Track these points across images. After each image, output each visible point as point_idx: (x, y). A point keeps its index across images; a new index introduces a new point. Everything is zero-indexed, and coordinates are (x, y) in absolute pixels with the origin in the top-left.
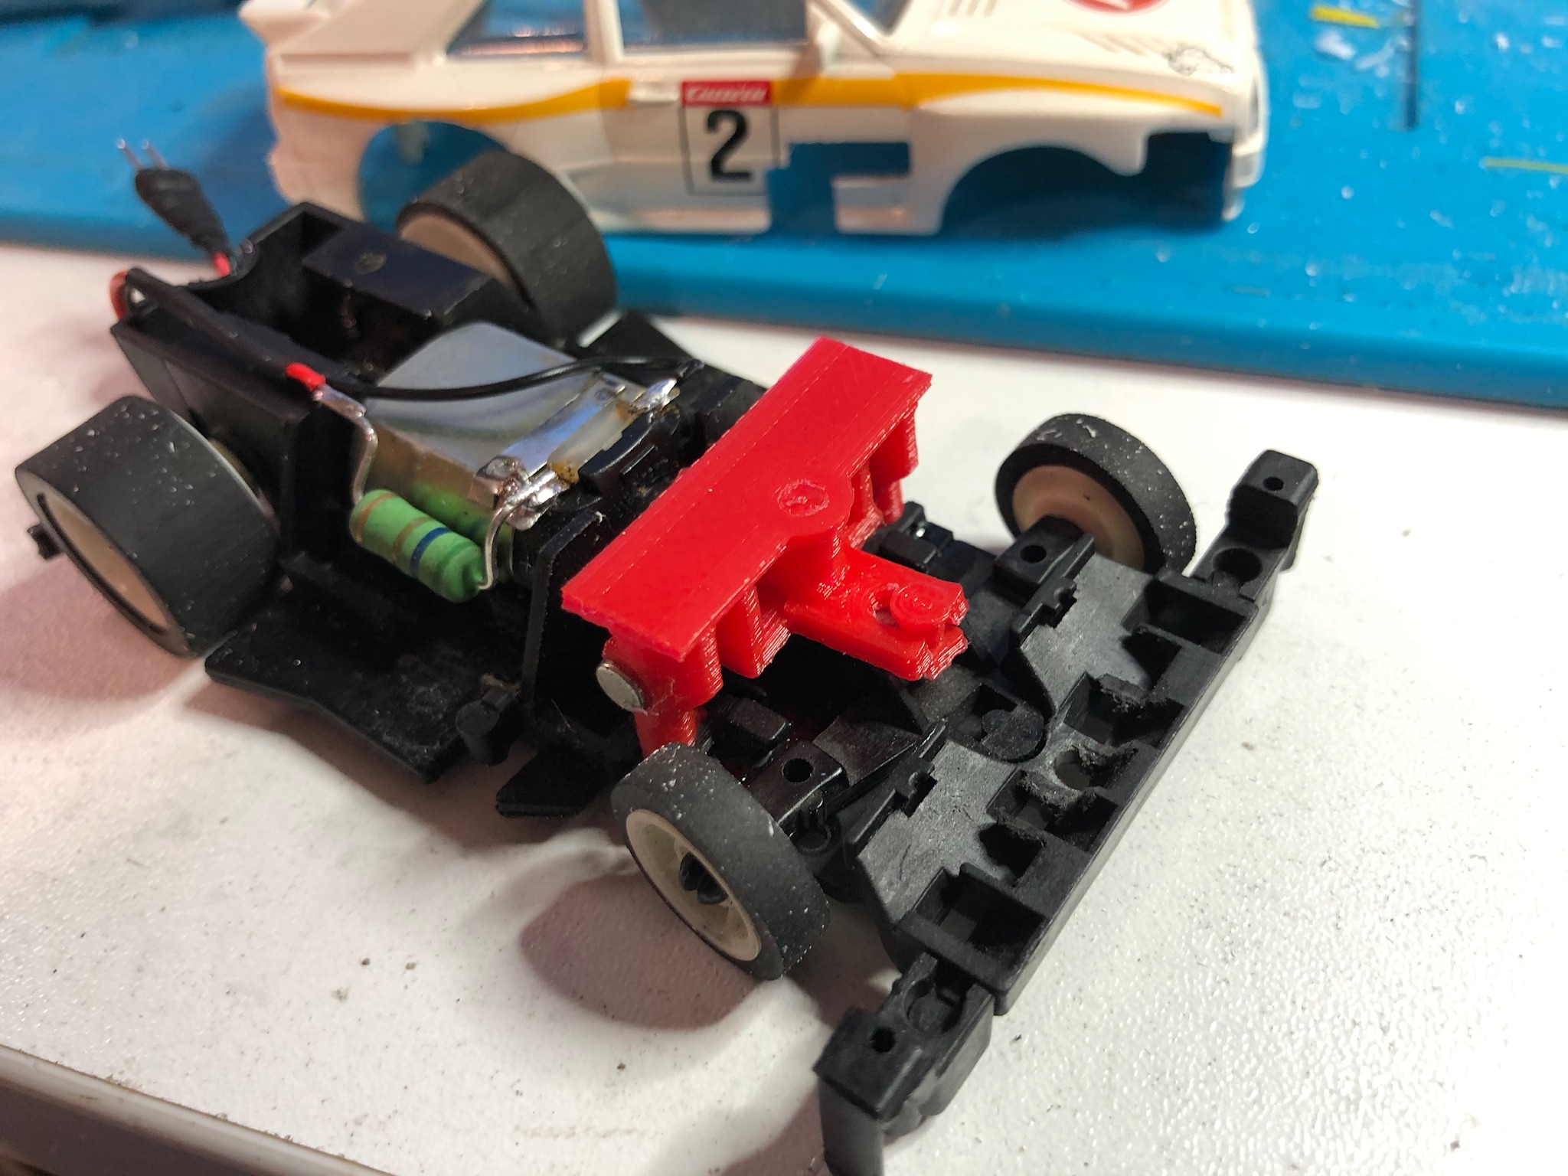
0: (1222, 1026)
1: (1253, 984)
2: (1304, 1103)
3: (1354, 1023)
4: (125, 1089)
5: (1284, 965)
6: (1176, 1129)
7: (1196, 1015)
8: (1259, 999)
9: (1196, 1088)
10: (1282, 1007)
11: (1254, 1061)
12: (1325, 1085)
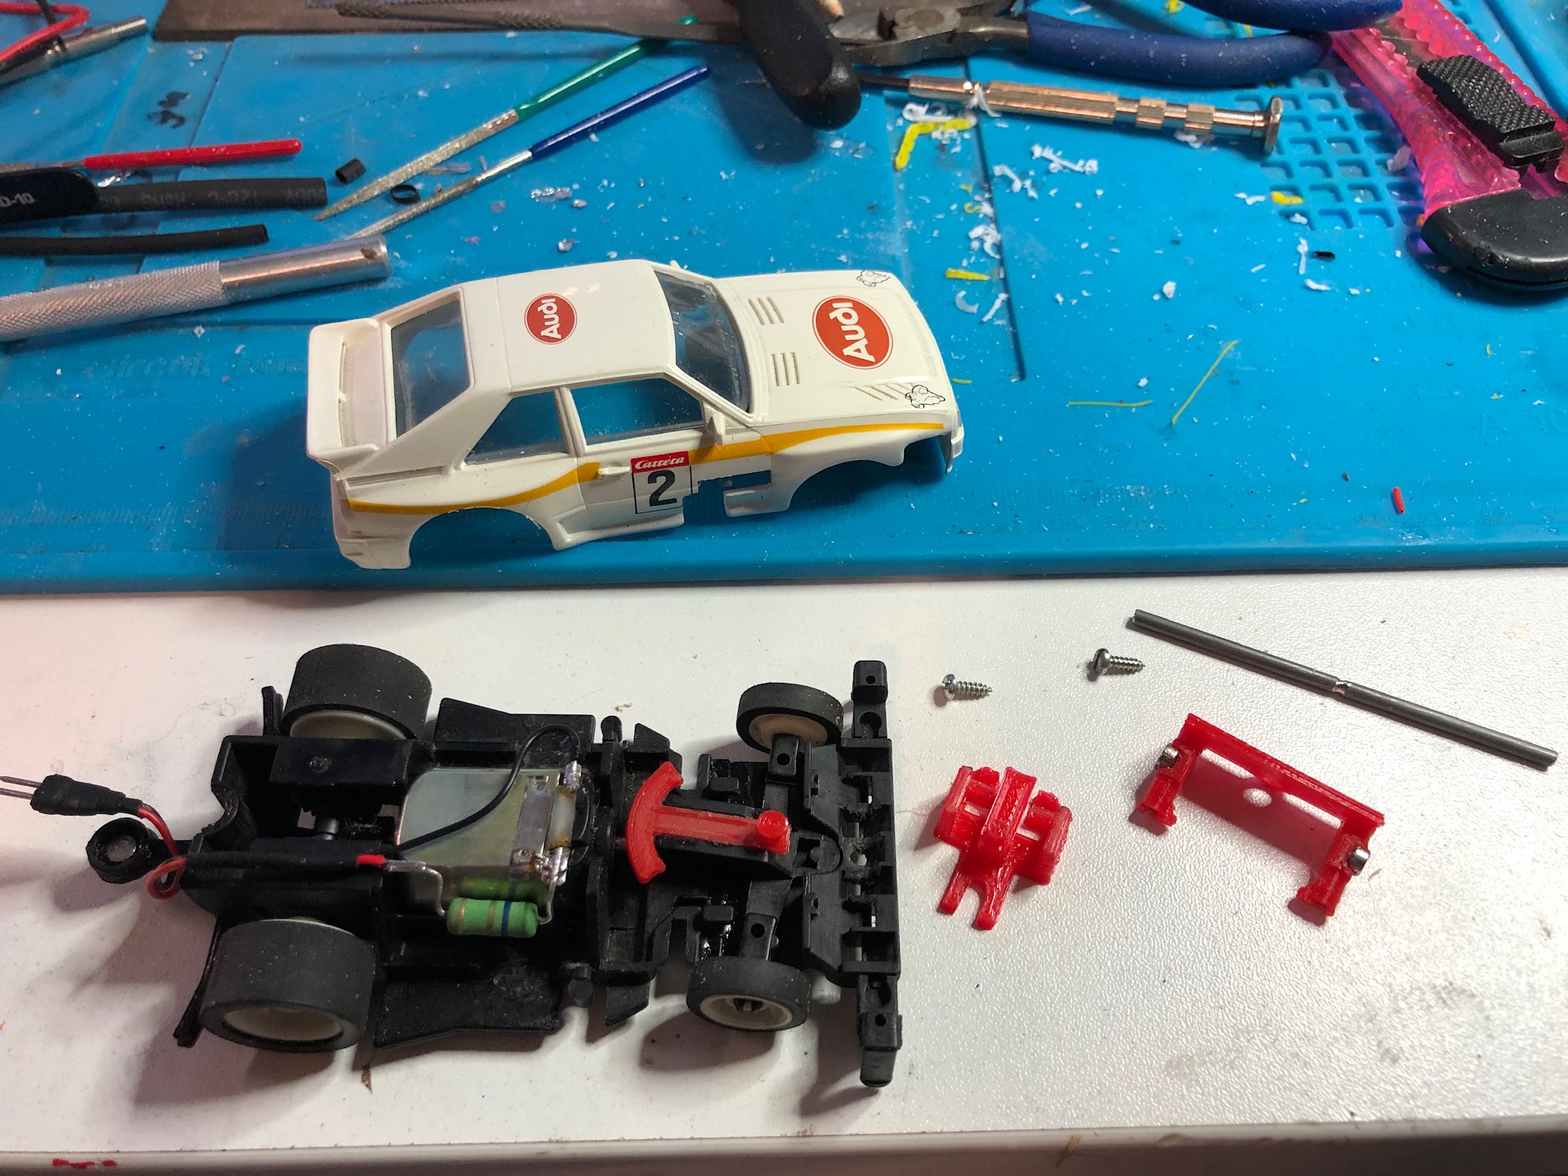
0: (1061, 956)
1: (1069, 932)
2: (1103, 980)
3: (1114, 939)
4: (562, 1142)
5: (1079, 919)
6: (1055, 1008)
7: (1049, 954)
8: (1073, 938)
9: (1058, 987)
10: (1084, 939)
11: (1078, 968)
12: (1109, 971)
